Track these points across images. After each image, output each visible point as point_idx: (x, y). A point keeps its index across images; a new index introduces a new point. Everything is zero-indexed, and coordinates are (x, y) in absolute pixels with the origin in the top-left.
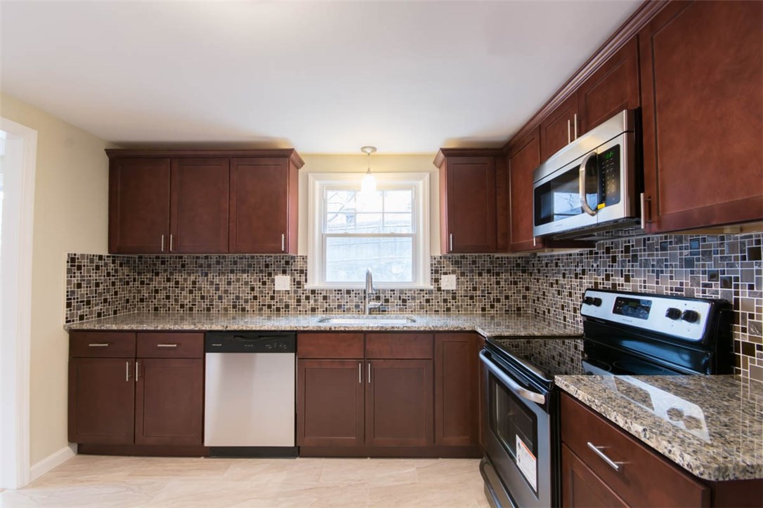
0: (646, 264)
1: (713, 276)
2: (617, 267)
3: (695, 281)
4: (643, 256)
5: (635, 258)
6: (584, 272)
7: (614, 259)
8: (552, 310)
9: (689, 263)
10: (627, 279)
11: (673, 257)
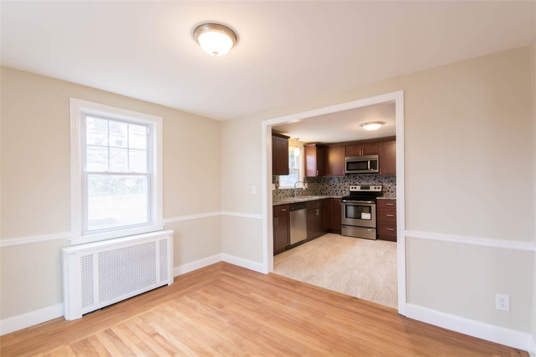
0: (365, 180)
1: (379, 181)
2: (357, 180)
3: (376, 183)
4: (364, 178)
5: (362, 179)
6: (345, 182)
7: (356, 179)
8: (331, 193)
9: (375, 179)
10: (360, 183)
11: (371, 179)
